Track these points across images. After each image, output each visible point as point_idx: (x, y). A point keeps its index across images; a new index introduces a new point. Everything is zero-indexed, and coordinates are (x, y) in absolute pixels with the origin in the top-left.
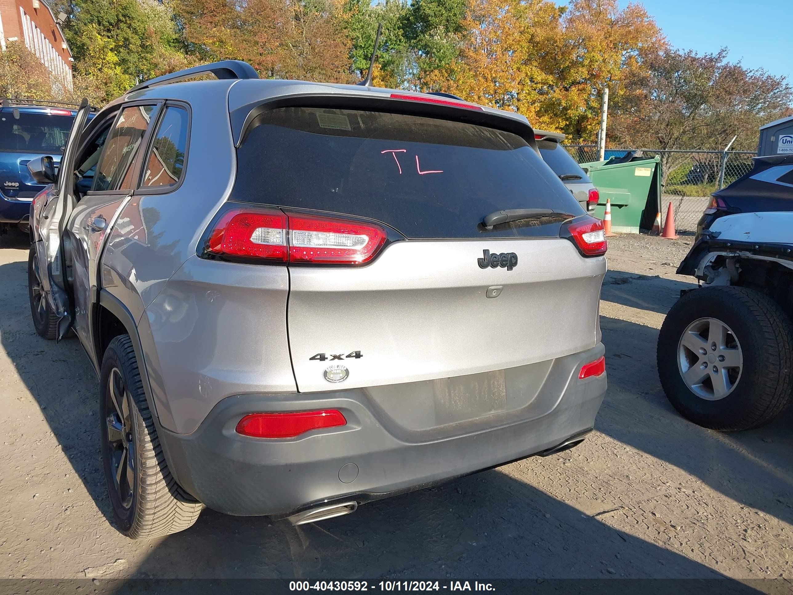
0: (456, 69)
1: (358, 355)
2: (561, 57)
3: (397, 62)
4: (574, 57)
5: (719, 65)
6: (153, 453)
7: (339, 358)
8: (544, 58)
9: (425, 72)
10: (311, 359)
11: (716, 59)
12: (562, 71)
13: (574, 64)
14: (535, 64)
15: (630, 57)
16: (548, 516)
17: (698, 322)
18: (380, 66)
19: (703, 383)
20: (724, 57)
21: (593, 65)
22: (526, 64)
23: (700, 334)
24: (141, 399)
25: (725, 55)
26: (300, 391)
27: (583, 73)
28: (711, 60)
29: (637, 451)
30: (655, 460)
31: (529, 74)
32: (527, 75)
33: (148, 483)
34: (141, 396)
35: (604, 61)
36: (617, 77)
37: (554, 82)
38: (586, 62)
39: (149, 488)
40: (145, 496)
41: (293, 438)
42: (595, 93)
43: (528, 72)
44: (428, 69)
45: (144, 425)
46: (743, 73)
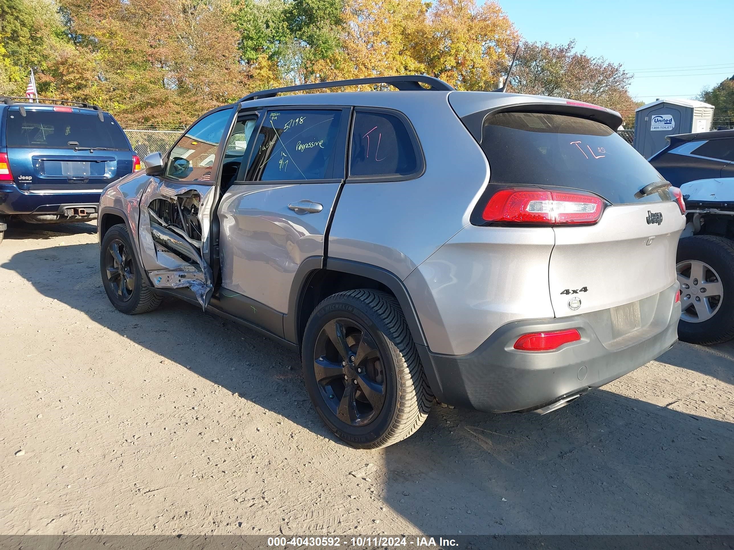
0: (340, 59)
1: (585, 289)
2: (430, 47)
3: (283, 53)
4: (441, 47)
5: (569, 54)
6: (409, 376)
7: (575, 292)
8: (414, 48)
9: (311, 61)
10: (561, 294)
11: (566, 50)
12: (432, 60)
13: (443, 54)
14: (408, 53)
15: (489, 48)
16: (635, 409)
17: (681, 264)
18: (267, 56)
19: (686, 310)
20: (572, 48)
21: (459, 54)
22: (400, 54)
23: (681, 274)
24: (395, 336)
25: (573, 46)
26: (556, 317)
27: (450, 62)
28: (562, 51)
29: (658, 363)
30: (676, 368)
31: (404, 63)
32: (402, 63)
33: (407, 399)
34: (394, 334)
35: (467, 51)
36: (480, 65)
37: (425, 70)
38: (453, 52)
39: (407, 403)
40: (403, 410)
41: (554, 350)
42: (461, 79)
43: (403, 61)
44: (313, 58)
45: (402, 355)
46: (587, 61)
